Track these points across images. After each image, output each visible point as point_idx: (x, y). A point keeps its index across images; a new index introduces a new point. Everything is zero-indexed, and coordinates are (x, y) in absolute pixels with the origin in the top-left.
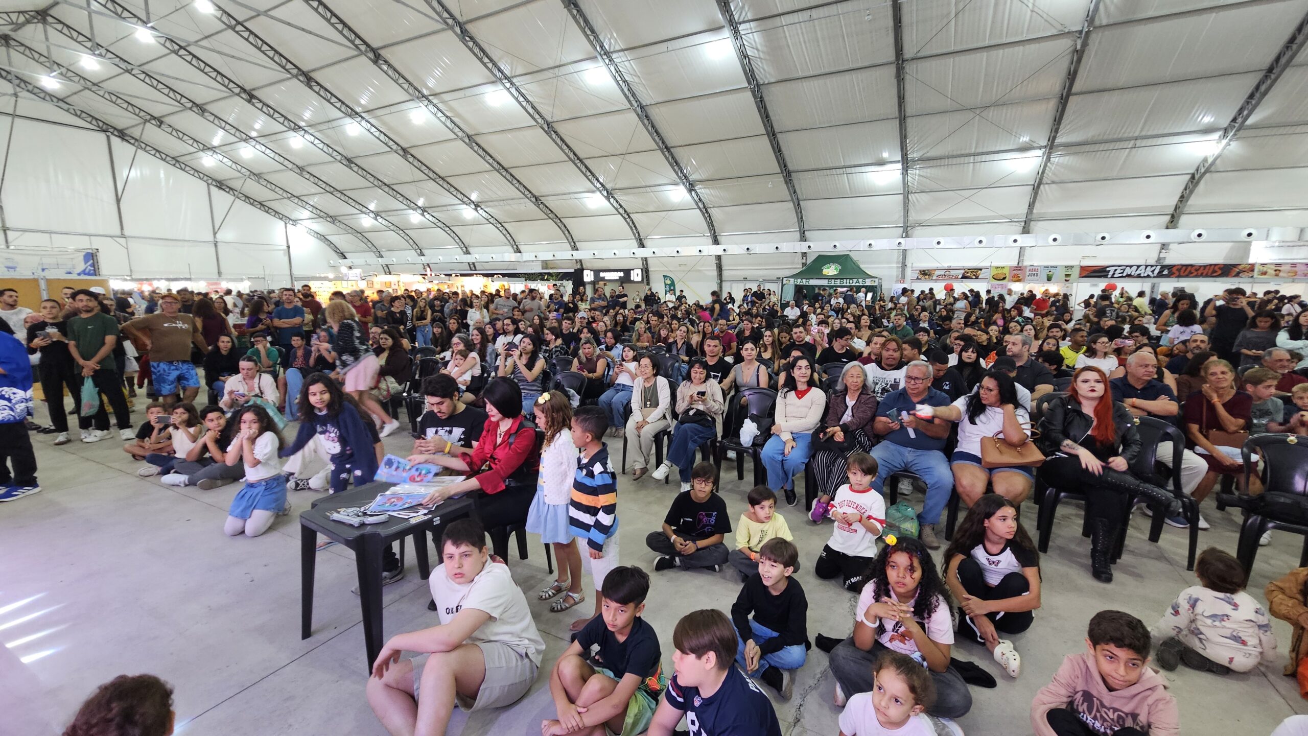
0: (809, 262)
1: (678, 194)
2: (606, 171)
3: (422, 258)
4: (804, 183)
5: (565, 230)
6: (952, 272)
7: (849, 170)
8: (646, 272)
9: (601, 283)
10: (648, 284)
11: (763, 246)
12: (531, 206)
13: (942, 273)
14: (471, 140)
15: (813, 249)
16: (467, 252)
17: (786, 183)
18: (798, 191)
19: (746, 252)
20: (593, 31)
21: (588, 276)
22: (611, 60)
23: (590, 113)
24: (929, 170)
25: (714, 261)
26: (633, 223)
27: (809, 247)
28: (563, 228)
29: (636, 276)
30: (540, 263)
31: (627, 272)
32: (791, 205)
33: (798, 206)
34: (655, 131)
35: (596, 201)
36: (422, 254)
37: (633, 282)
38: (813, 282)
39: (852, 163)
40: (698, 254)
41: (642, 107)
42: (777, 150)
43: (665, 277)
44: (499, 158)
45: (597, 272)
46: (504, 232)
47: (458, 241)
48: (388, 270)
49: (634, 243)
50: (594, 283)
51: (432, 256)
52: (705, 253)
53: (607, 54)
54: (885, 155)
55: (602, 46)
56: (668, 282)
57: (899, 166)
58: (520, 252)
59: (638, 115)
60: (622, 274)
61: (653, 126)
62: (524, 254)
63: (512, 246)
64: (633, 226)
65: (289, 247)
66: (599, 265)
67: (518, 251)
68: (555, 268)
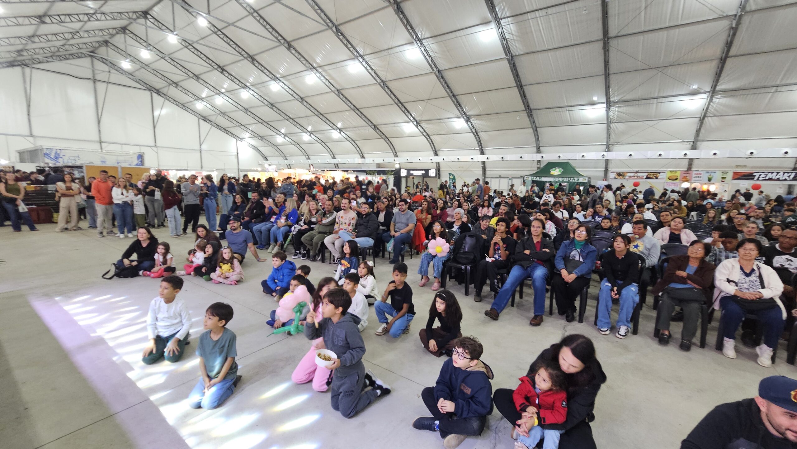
0: (542, 166)
1: (460, 124)
2: (417, 110)
3: (309, 160)
4: (540, 117)
5: (391, 145)
6: (639, 174)
7: (570, 108)
8: (438, 171)
9: (411, 177)
10: (439, 178)
11: (512, 156)
12: (371, 131)
13: (632, 174)
14: (339, 93)
15: (545, 158)
16: (334, 158)
17: (529, 116)
18: (536, 122)
19: (501, 160)
20: (412, 27)
21: (403, 173)
22: (422, 44)
23: (408, 76)
24: (625, 108)
25: (481, 165)
26: (432, 141)
27: (542, 157)
28: (390, 144)
29: (432, 173)
30: (375, 165)
31: (427, 171)
32: (531, 130)
33: (536, 131)
34: (447, 86)
35: (409, 128)
36: (309, 158)
37: (430, 177)
38: (544, 179)
39: (573, 104)
40: (471, 160)
41: (439, 71)
42: (524, 96)
43: (450, 174)
44: (354, 103)
45: (408, 170)
46: (356, 146)
47: (329, 151)
48: (289, 167)
49: (432, 153)
50: (407, 177)
51: (315, 159)
52: (475, 160)
53: (420, 40)
54: (595, 99)
55: (417, 36)
56: (452, 177)
57: (604, 105)
59: (437, 76)
60: (423, 172)
61: (446, 83)
62: (366, 159)
63: (360, 154)
64: (432, 143)
65: (238, 153)
66: (410, 166)
67: (363, 157)
68: (384, 168)
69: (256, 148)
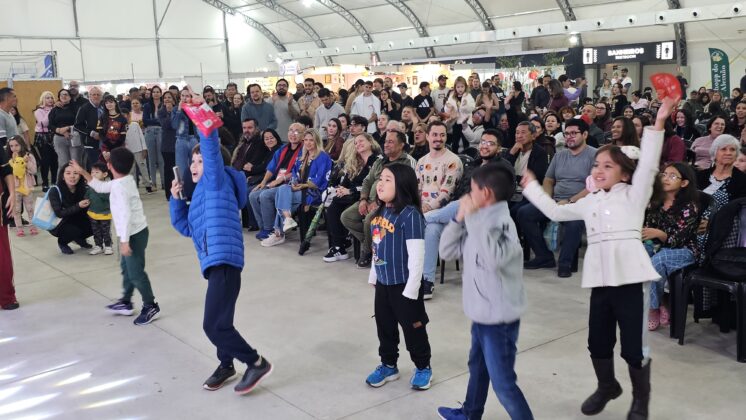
8: (681, 45)
9: (610, 66)
10: (684, 63)
16: (425, 34)
21: (589, 57)
29: (665, 52)
30: (519, 43)
31: (650, 47)
36: (370, 40)
37: (661, 61)
43: (712, 51)
45: (602, 50)
46: (472, 2)
47: (413, 20)
49: (664, 2)
50: (597, 66)
51: (383, 42)
58: (493, 28)
60: (641, 51)
62: (498, 31)
63: (483, 21)
65: (227, 40)
66: (605, 39)
67: (491, 27)
68: (541, 48)
69: (261, 27)
